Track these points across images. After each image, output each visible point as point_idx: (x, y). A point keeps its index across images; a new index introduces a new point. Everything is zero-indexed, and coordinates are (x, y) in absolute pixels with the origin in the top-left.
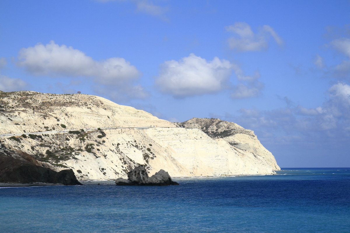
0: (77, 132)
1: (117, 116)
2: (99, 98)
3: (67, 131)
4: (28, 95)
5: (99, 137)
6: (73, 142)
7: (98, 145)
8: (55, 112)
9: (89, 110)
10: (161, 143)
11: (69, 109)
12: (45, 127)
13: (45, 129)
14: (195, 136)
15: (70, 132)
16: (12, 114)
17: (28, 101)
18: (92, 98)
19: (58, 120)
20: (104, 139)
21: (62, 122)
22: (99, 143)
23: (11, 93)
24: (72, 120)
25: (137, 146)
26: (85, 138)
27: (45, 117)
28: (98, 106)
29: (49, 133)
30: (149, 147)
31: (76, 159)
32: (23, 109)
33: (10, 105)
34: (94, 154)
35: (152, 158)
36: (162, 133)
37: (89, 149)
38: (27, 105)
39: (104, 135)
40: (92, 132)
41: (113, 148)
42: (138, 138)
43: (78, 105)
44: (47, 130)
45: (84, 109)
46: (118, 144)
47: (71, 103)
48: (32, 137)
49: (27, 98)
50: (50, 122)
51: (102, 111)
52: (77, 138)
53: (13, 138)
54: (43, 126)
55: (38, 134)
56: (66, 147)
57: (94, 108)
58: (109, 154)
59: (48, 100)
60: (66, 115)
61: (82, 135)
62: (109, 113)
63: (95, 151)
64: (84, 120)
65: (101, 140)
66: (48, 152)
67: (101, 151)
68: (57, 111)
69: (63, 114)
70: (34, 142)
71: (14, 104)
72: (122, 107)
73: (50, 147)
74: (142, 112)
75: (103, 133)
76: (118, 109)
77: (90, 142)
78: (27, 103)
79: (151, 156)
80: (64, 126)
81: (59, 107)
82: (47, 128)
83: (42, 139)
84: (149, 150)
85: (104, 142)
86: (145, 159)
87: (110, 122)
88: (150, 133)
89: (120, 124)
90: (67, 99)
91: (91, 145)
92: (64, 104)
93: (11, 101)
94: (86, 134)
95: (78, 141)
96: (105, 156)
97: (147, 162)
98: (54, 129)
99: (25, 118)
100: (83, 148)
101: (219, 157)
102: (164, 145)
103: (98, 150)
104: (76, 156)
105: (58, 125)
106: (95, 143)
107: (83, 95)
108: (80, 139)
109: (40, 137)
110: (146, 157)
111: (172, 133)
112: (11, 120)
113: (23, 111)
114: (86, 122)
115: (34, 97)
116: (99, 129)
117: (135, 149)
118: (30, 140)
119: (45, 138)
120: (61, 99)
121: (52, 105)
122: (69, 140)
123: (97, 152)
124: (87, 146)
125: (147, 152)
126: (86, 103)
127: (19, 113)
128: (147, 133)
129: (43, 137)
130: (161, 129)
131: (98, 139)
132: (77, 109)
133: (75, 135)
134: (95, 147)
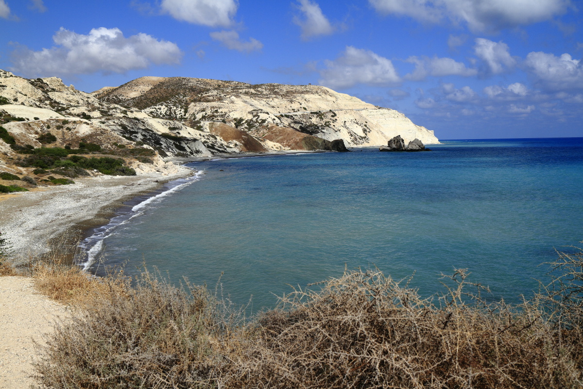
0: (316, 113)
1: (339, 101)
2: (325, 88)
3: (308, 112)
4: (274, 86)
5: (332, 116)
6: (315, 120)
7: (333, 123)
8: (298, 98)
9: (320, 97)
10: (372, 121)
11: (307, 96)
12: (293, 109)
13: (293, 111)
14: (393, 115)
15: (312, 113)
16: (268, 100)
17: (276, 90)
18: (320, 88)
19: (301, 104)
20: (335, 118)
21: (303, 105)
22: (334, 121)
23: (261, 85)
24: (310, 105)
25: (357, 123)
26: (323, 117)
27: (291, 102)
28: (326, 93)
29: (296, 113)
30: (366, 124)
31: (323, 132)
32: (274, 96)
33: (264, 93)
35: (369, 132)
36: (372, 113)
37: (328, 125)
38: (276, 93)
39: (335, 115)
40: (327, 113)
41: (343, 124)
42: (358, 118)
43: (312, 93)
44: (294, 112)
45: (317, 96)
46: (345, 122)
47: (307, 92)
48: (287, 116)
49: (274, 89)
50: (295, 106)
51: (329, 98)
52: (317, 117)
54: (291, 108)
55: (290, 114)
56: (311, 124)
57: (323, 95)
58: (341, 129)
59: (290, 90)
60: (305, 100)
61: (320, 115)
62: (334, 99)
63: (332, 126)
64: (318, 104)
65: (334, 118)
66: (301, 127)
67: (336, 127)
68: (299, 98)
69: (303, 100)
70: (289, 120)
71: (267, 93)
72: (341, 94)
73: (301, 124)
74: (354, 98)
75: (334, 113)
76: (339, 96)
77: (327, 120)
78: (276, 92)
79: (368, 130)
80: (305, 109)
81: (299, 95)
82: (293, 110)
83: (294, 118)
84: (366, 126)
85: (336, 120)
86: (364, 132)
87: (336, 106)
88: (364, 113)
89: (342, 107)
90: (303, 89)
91: (328, 122)
92: (302, 93)
93: (264, 90)
94: (323, 114)
95: (318, 119)
96: (339, 130)
97: (366, 134)
98: (299, 111)
99: (278, 103)
100: (323, 125)
101: (411, 131)
102: (375, 123)
103: (334, 126)
104: (323, 131)
105: (301, 107)
106: (331, 121)
107: (313, 86)
108: (320, 118)
109: (292, 116)
110: (365, 131)
111: (379, 113)
113: (275, 97)
114: (319, 106)
115: (279, 87)
116: (330, 111)
117: (357, 125)
118: (286, 118)
119: (296, 118)
120: (299, 88)
121: (294, 93)
122: (311, 119)
124: (326, 123)
125: (365, 127)
126: (317, 92)
127: (273, 99)
128: (362, 113)
129: (294, 117)
130: (371, 110)
131: (332, 118)
132: (312, 96)
133: (315, 115)
134: (331, 123)
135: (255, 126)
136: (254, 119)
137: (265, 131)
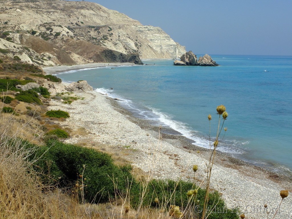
0: (94, 27)
2: (98, 4)
3: (86, 26)
5: (109, 31)
6: (93, 34)
7: (111, 37)
9: (94, 12)
11: (82, 11)
15: (89, 27)
18: (94, 4)
19: (78, 18)
21: (80, 20)
22: (110, 35)
24: (86, 19)
25: (129, 38)
26: (100, 31)
27: (70, 16)
28: (99, 10)
32: (54, 10)
37: (105, 39)
40: (103, 27)
42: (129, 32)
43: (88, 9)
45: (92, 12)
47: (82, 8)
50: (74, 20)
51: (102, 13)
52: (95, 31)
54: (69, 22)
57: (97, 11)
59: (67, 5)
60: (82, 15)
61: (97, 29)
62: (106, 15)
63: (109, 39)
65: (110, 33)
68: (76, 12)
69: (80, 14)
76: (110, 12)
77: (104, 34)
78: (54, 6)
79: (139, 45)
80: (82, 23)
81: (76, 10)
84: (136, 40)
85: (112, 34)
86: (136, 46)
87: (109, 21)
89: (115, 22)
90: (78, 4)
91: (106, 36)
92: (78, 8)
93: (42, 4)
94: (100, 28)
97: (138, 48)
104: (104, 44)
106: (108, 35)
107: (87, 2)
108: (97, 32)
112: (50, 18)
116: (105, 25)
120: (74, 4)
121: (71, 8)
122: (90, 32)
125: (136, 42)
126: (91, 8)
127: (52, 13)
133: (93, 29)
134: (109, 37)
135: (50, 39)
136: (48, 32)
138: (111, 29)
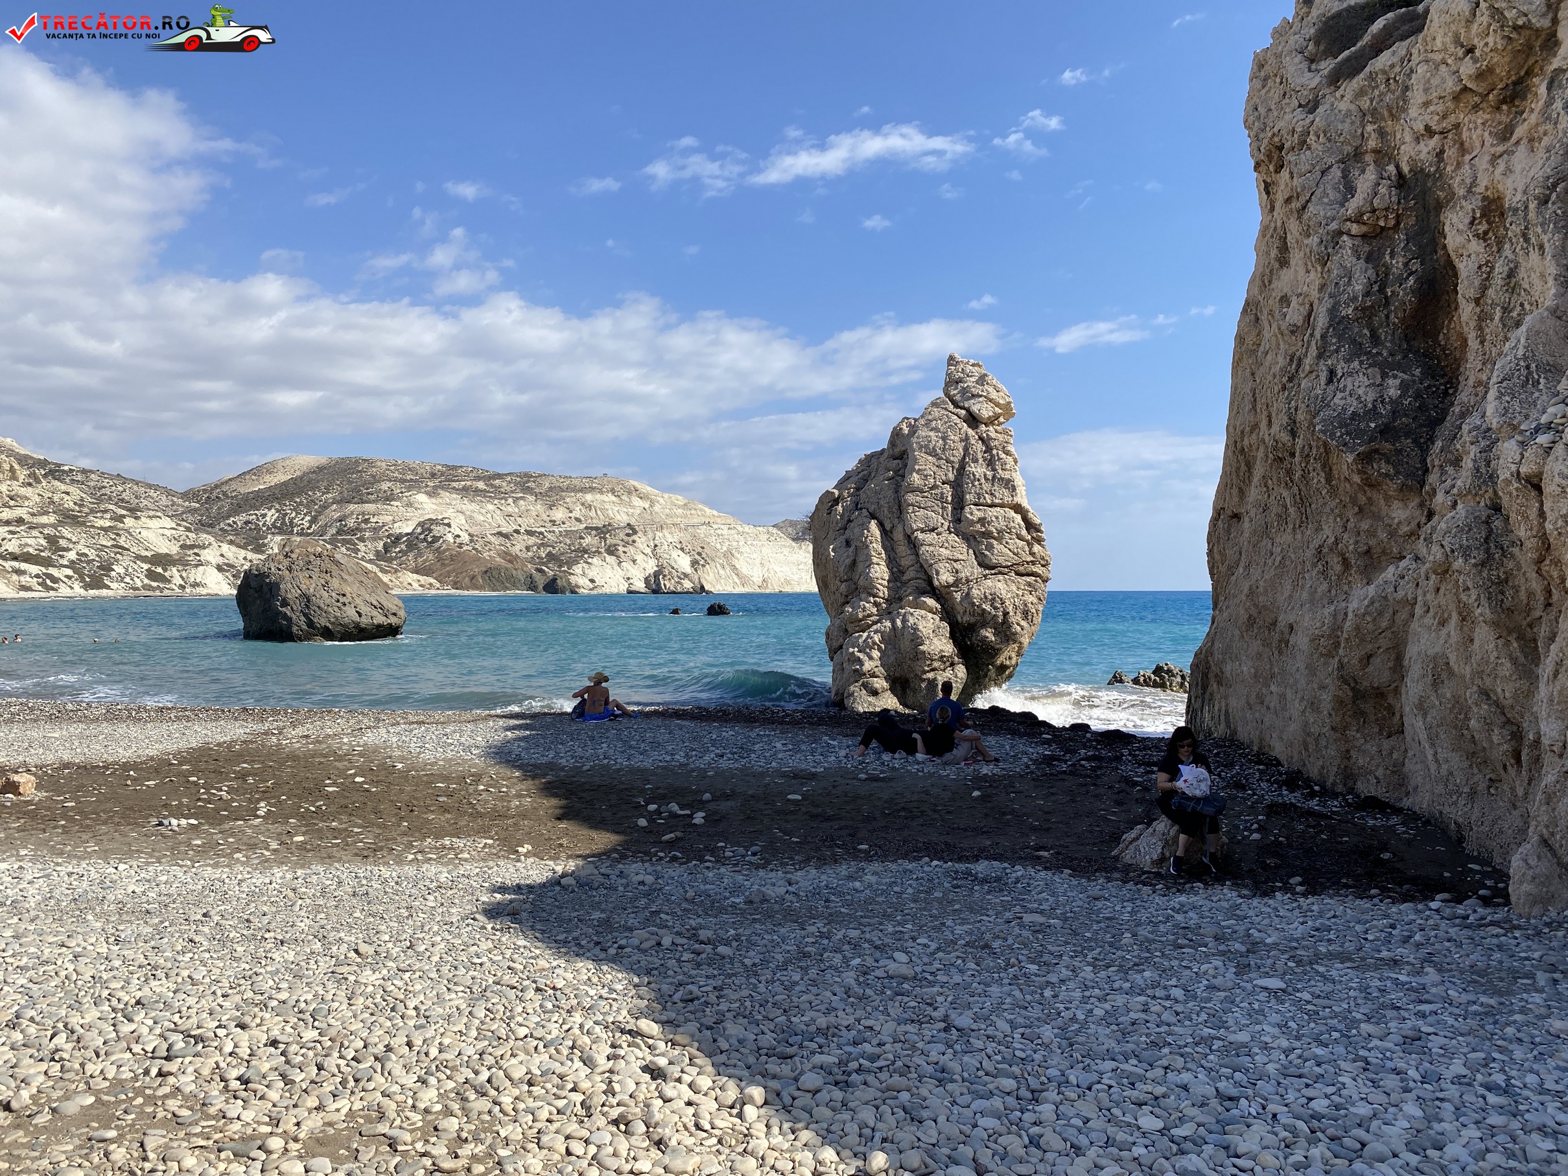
0: (596, 529)
1: (657, 508)
3: (582, 526)
4: (531, 476)
5: (628, 535)
6: (588, 541)
7: (626, 547)
8: (568, 500)
9: (617, 499)
10: (718, 546)
11: (589, 497)
12: (550, 521)
13: (550, 524)
14: (767, 537)
15: (587, 528)
16: (503, 501)
17: (529, 484)
18: (624, 482)
19: (571, 512)
20: (635, 537)
21: (576, 514)
22: (628, 543)
23: (507, 474)
24: (591, 512)
25: (682, 549)
26: (607, 536)
27: (551, 507)
28: (630, 493)
29: (555, 529)
30: (700, 550)
31: (588, 563)
32: (522, 495)
33: (503, 489)
34: (618, 557)
35: (704, 565)
36: (720, 531)
37: (612, 551)
38: (529, 490)
40: (619, 528)
41: (648, 551)
42: (686, 538)
43: (601, 492)
44: (554, 525)
45: (610, 498)
46: (656, 546)
47: (592, 489)
48: (530, 533)
49: (528, 481)
51: (637, 502)
52: (595, 536)
53: (500, 534)
54: (547, 519)
55: (539, 529)
56: (578, 548)
57: (625, 497)
58: (640, 558)
59: (558, 485)
60: (583, 504)
61: (603, 532)
62: (646, 504)
63: (620, 553)
64: (608, 512)
65: (630, 539)
66: (549, 554)
67: (629, 554)
68: (570, 499)
69: (579, 504)
70: (532, 540)
71: (508, 489)
72: (666, 495)
73: (554, 548)
75: (633, 529)
76: (659, 498)
77: (614, 542)
78: (528, 487)
79: (702, 562)
80: (578, 520)
81: (573, 494)
82: (552, 522)
83: (544, 537)
84: (699, 554)
85: (634, 541)
86: (693, 566)
87: (646, 516)
88: (702, 531)
89: (658, 518)
90: (586, 483)
91: (615, 545)
92: (582, 490)
93: (504, 484)
94: (609, 531)
95: (596, 540)
96: (634, 561)
97: (696, 571)
98: (563, 523)
99: (523, 508)
100: (603, 550)
102: (723, 548)
103: (625, 552)
104: (590, 560)
105: (570, 517)
106: (622, 543)
107: (609, 478)
108: (600, 537)
109: (541, 533)
110: (694, 563)
111: (735, 532)
112: (502, 510)
113: (521, 498)
114: (611, 515)
115: (539, 480)
116: (629, 525)
117: (680, 552)
118: (526, 537)
119: (549, 536)
120: (577, 483)
121: (563, 491)
122: (583, 538)
123: (622, 555)
124: (610, 546)
125: (697, 557)
126: (613, 489)
127: (515, 501)
128: (698, 531)
129: (546, 534)
130: (719, 526)
131: (626, 538)
132: (598, 496)
133: (594, 532)
136: (423, 536)
137: (431, 557)
138: (635, 532)
